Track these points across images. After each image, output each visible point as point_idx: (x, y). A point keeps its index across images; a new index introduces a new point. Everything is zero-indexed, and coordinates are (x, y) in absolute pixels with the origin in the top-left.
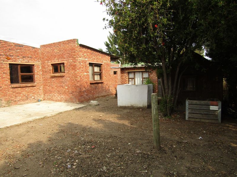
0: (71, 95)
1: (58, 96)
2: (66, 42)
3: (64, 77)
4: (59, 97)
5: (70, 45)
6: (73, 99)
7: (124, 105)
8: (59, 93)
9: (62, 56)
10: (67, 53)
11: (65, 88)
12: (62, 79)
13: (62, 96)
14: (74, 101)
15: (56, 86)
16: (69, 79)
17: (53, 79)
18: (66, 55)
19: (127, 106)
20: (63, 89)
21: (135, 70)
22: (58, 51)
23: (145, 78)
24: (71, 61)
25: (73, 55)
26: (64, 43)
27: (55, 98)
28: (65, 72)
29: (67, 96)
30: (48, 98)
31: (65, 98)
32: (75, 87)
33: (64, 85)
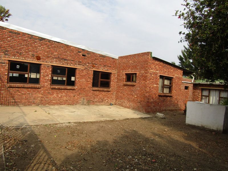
0: (139, 104)
1: (127, 103)
3: (135, 87)
5: (144, 57)
6: (140, 108)
7: (193, 124)
8: (129, 100)
9: (135, 67)
10: (140, 64)
11: (134, 97)
12: (133, 88)
13: (131, 104)
14: (141, 110)
15: (127, 94)
16: (139, 88)
17: (125, 87)
18: (139, 66)
19: (196, 125)
21: (211, 87)
22: (133, 63)
24: (143, 72)
25: (145, 67)
26: (138, 55)
27: (125, 105)
28: (136, 81)
29: (135, 104)
30: (118, 104)
31: (133, 105)
32: (144, 97)
33: (134, 93)
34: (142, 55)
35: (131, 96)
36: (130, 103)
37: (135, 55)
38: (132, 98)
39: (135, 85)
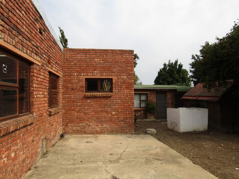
0: (123, 123)
1: (96, 126)
2: (119, 52)
3: (110, 99)
4: (99, 128)
5: (125, 56)
6: (126, 129)
7: (187, 131)
8: (99, 121)
9: (109, 69)
10: (118, 66)
11: (112, 114)
12: (107, 101)
13: (105, 126)
14: (127, 131)
15: (94, 111)
16: (120, 101)
17: (88, 101)
18: (117, 68)
20: (107, 115)
22: (102, 62)
23: (143, 101)
24: (125, 77)
25: (128, 70)
26: (113, 52)
27: (90, 129)
28: (113, 91)
29: (114, 125)
30: (73, 131)
31: (111, 127)
32: (131, 112)
33: (109, 109)
34: (120, 52)
35: (104, 113)
36: (102, 125)
37: (107, 50)
38: (107, 117)
39: (110, 97)
